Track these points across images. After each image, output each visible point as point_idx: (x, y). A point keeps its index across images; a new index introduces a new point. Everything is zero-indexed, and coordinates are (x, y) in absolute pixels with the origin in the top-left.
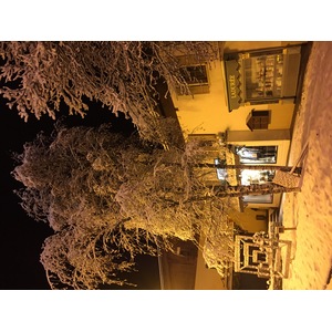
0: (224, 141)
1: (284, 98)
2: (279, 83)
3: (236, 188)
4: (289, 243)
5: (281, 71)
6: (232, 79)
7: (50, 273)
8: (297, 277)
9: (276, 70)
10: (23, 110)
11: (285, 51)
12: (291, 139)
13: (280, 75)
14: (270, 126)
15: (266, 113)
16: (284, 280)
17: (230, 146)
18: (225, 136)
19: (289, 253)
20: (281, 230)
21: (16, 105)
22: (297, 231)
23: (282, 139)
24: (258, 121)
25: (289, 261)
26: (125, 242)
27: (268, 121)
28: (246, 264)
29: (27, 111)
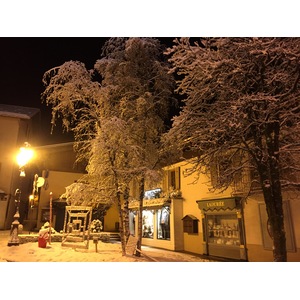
0: (174, 196)
1: (207, 246)
2: (219, 242)
3: (126, 208)
4: (87, 247)
5: (228, 243)
6: (221, 204)
7: (57, 70)
8: (62, 253)
9: (229, 239)
10: (172, 50)
11: (242, 246)
12: (175, 251)
13: (225, 242)
14: (186, 234)
15: (196, 231)
16: (60, 244)
17: (170, 202)
18: (179, 197)
19: (80, 247)
20: (95, 242)
21: (177, 45)
22: (95, 253)
23: (175, 244)
24: (190, 225)
25: (74, 247)
26: (83, 124)
27: (190, 233)
28: (72, 215)
29: (172, 54)
